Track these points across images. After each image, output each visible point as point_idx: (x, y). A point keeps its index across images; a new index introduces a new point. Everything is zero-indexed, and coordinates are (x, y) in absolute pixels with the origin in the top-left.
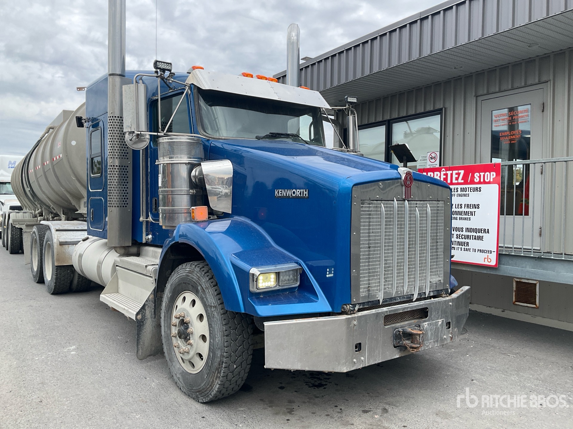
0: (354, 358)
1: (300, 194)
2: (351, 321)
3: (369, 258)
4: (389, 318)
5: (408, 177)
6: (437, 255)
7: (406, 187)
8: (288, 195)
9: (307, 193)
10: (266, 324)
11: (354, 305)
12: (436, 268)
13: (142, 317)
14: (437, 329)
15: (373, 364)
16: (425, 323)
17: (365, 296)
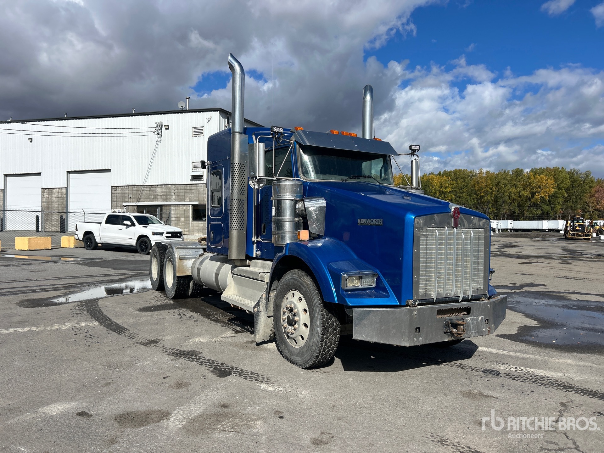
0: (415, 338)
1: (377, 222)
2: (413, 312)
3: (426, 268)
4: (440, 312)
5: (456, 212)
6: (478, 269)
7: (455, 218)
8: (367, 223)
9: (382, 221)
10: (354, 310)
11: (415, 301)
12: (477, 278)
13: (257, 310)
14: (478, 323)
15: (428, 343)
16: (468, 318)
17: (423, 295)
